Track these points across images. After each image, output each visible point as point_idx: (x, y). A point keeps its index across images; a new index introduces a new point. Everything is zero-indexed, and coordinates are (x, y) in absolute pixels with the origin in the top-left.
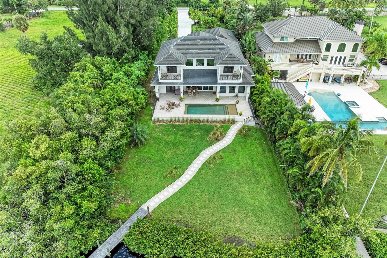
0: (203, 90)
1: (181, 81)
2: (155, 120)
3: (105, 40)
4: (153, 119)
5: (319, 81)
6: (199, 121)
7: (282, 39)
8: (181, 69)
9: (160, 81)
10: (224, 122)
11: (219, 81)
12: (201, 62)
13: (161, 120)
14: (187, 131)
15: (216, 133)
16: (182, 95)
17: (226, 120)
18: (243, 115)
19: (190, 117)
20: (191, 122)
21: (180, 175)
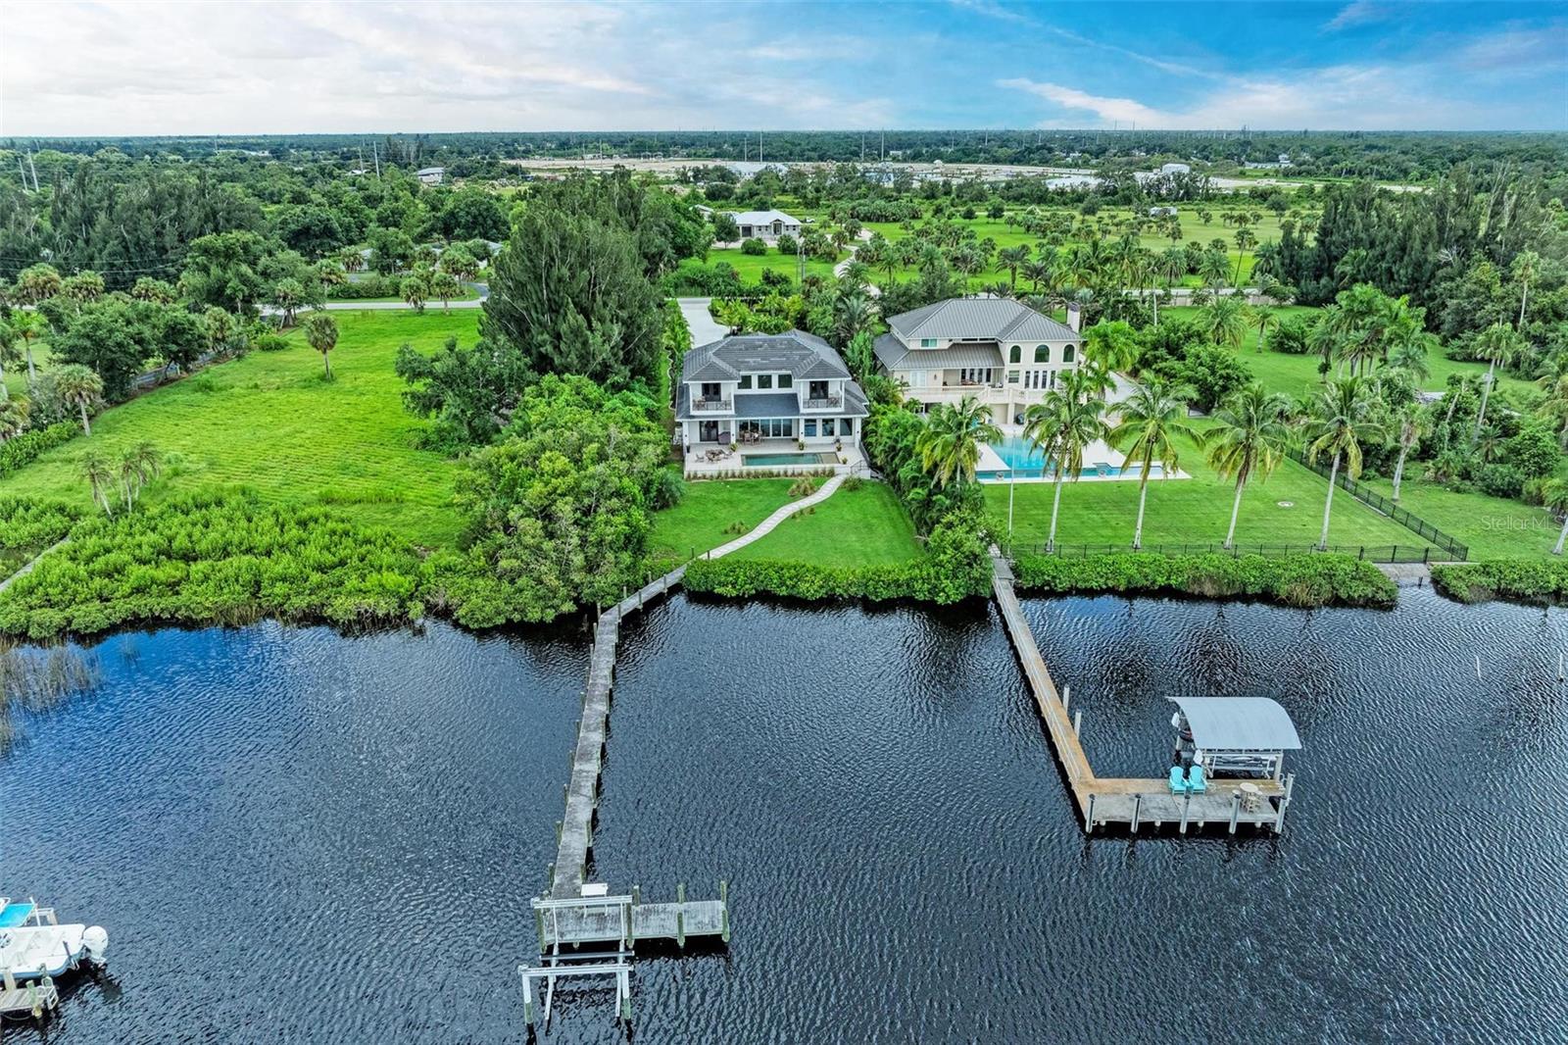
0: (771, 437)
1: (733, 412)
2: (689, 476)
3: (578, 345)
4: (686, 474)
5: (1006, 423)
6: (771, 474)
7: (925, 342)
8: (730, 390)
9: (692, 413)
10: (816, 474)
11: (802, 410)
12: (765, 382)
13: (699, 475)
14: (751, 487)
15: (803, 486)
16: (733, 440)
17: (820, 471)
18: (850, 463)
19: (752, 468)
20: (756, 476)
21: (748, 531)
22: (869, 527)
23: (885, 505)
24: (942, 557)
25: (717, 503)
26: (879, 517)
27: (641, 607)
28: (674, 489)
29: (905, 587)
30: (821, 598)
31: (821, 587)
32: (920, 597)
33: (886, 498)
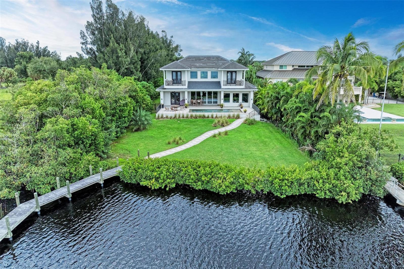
1: (186, 87)
2: (159, 116)
3: (114, 57)
4: (157, 115)
6: (204, 117)
7: (281, 66)
8: (186, 78)
9: (165, 87)
10: (229, 117)
11: (223, 87)
12: (204, 75)
13: (164, 116)
14: (191, 122)
15: (221, 122)
16: (186, 102)
17: (231, 115)
18: (248, 112)
19: (194, 114)
20: (196, 117)
21: (184, 143)
22: (264, 143)
23: (271, 132)
24: (338, 160)
25: (169, 129)
26: (269, 138)
27: (69, 196)
28: (143, 119)
29: (306, 186)
30: (232, 193)
31: (232, 183)
32: (320, 195)
33: (271, 129)
